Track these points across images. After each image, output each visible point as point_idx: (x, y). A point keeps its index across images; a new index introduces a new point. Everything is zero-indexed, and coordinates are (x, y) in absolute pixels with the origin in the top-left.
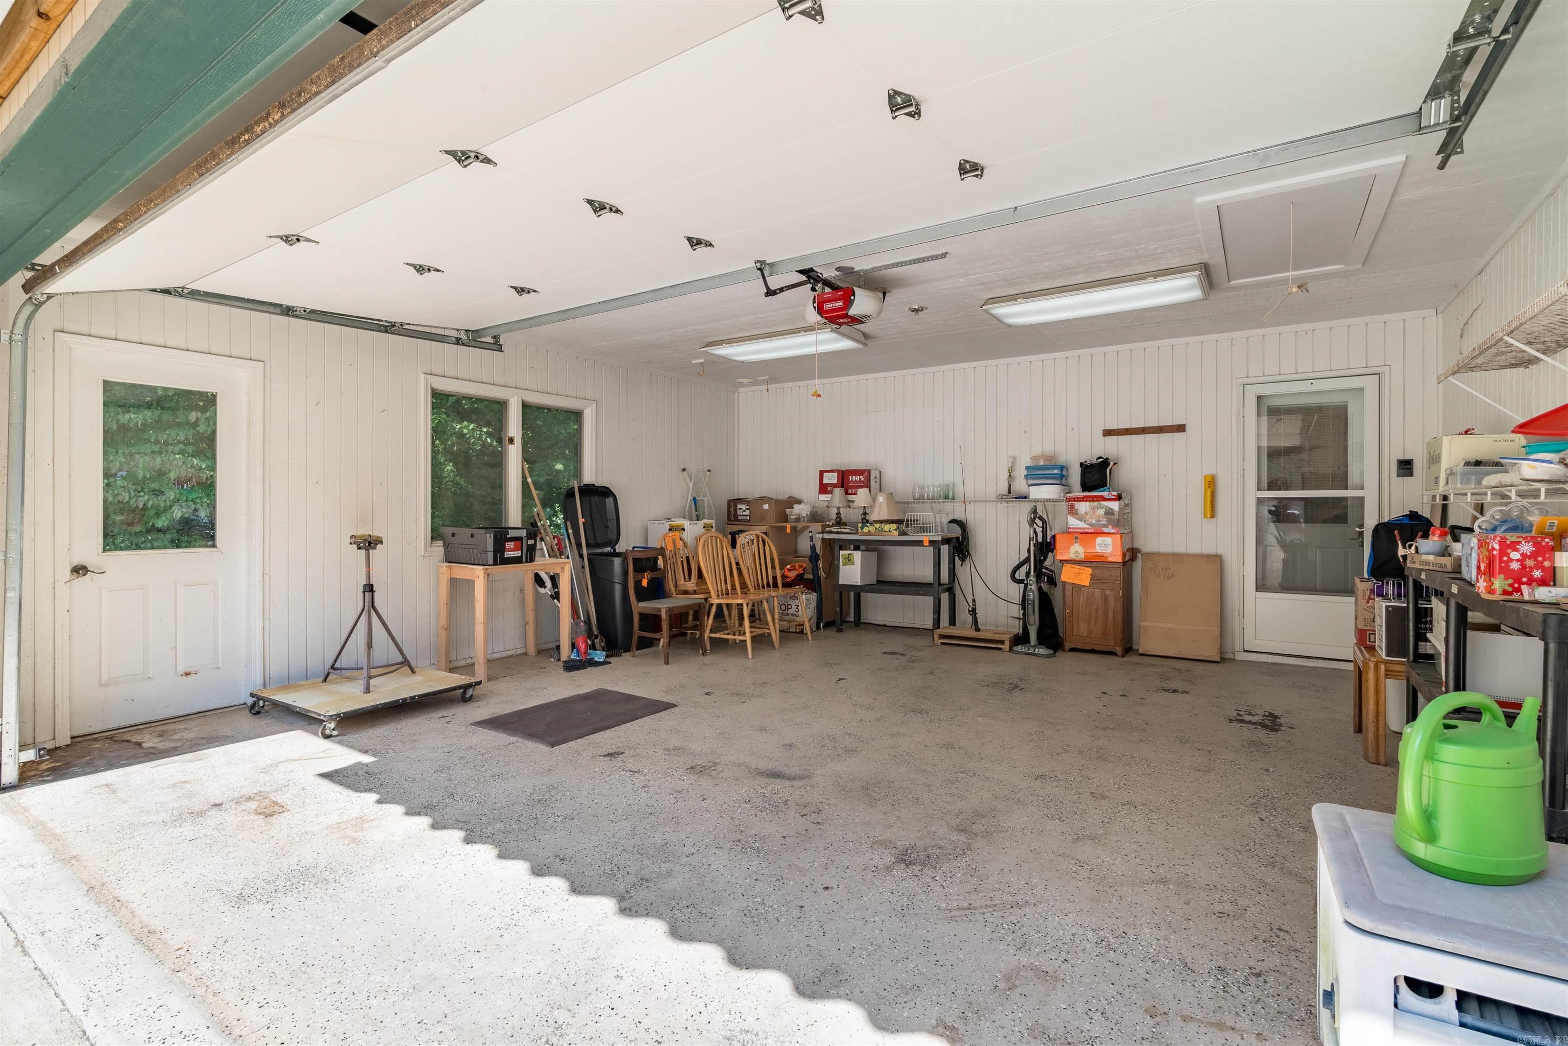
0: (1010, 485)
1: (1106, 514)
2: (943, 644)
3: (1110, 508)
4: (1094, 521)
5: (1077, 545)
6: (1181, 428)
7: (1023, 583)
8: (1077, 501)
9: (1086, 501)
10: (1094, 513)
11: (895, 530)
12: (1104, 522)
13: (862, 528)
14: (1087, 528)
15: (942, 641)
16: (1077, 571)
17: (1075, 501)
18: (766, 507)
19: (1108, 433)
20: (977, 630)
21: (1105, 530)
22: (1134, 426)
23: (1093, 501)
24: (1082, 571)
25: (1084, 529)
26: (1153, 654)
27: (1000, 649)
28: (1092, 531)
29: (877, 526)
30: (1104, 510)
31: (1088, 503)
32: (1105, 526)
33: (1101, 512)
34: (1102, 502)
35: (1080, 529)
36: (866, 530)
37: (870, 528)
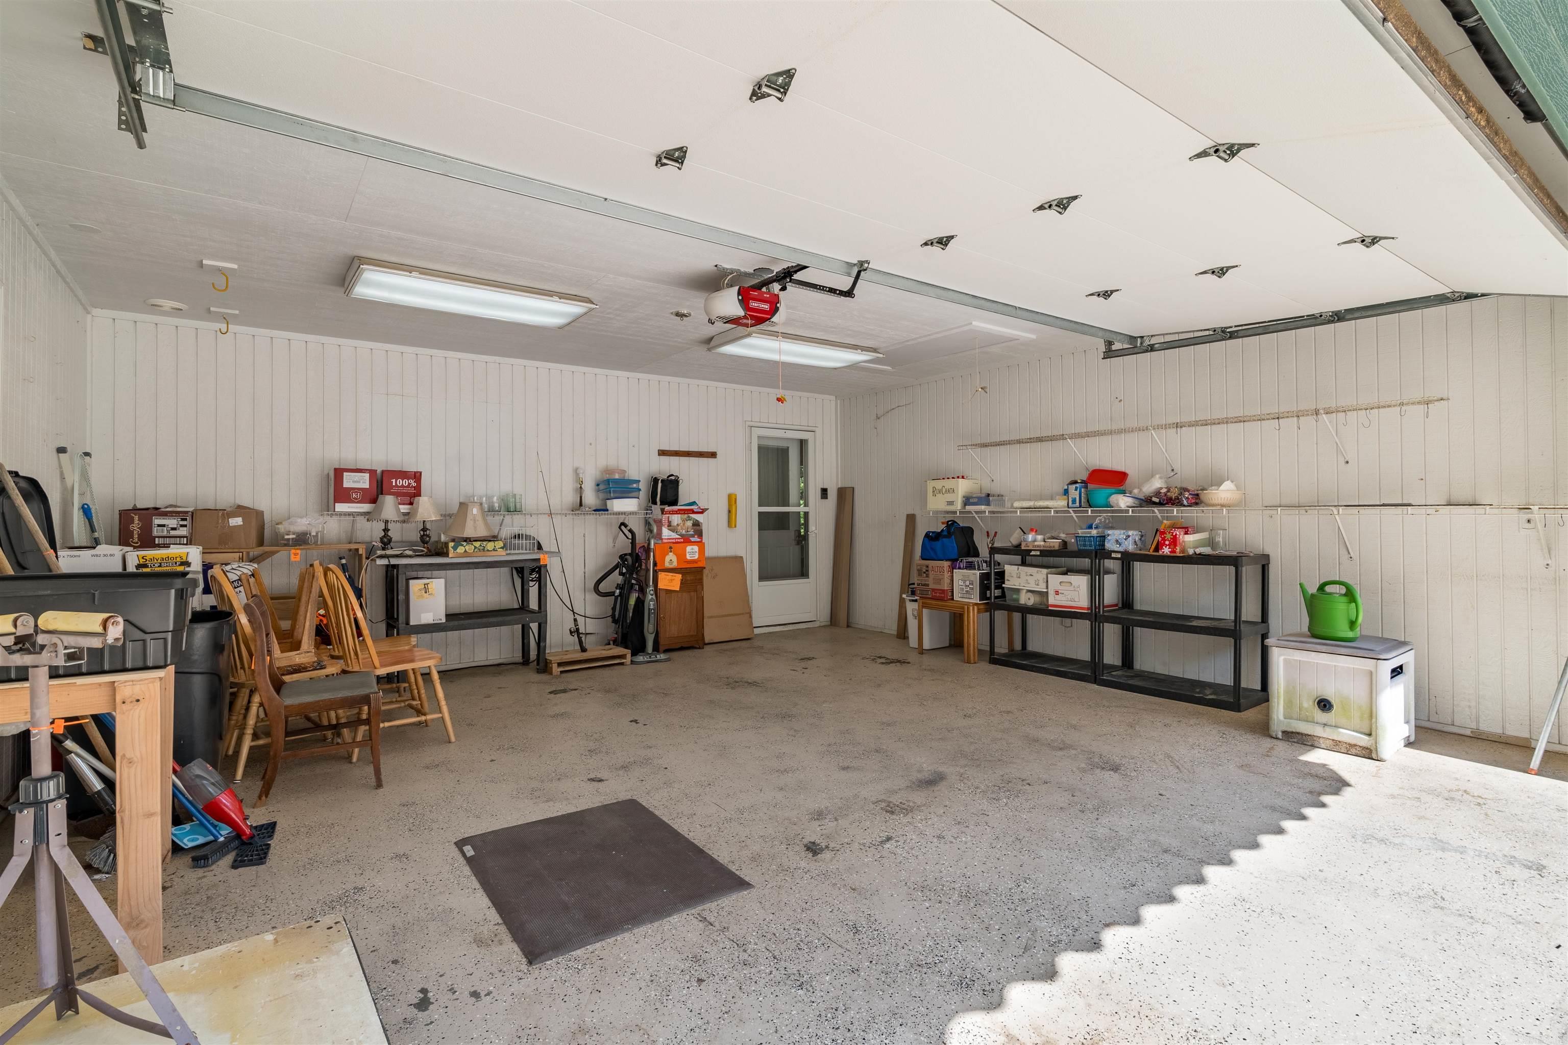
0: (581, 497)
1: (694, 525)
2: (562, 672)
3: (697, 520)
4: (684, 532)
5: (671, 554)
6: (713, 455)
7: (614, 595)
8: (672, 514)
9: (679, 514)
10: (684, 524)
11: (502, 548)
12: (692, 533)
13: (455, 548)
14: (678, 539)
15: (562, 669)
16: (670, 577)
17: (670, 514)
18: (236, 521)
19: (662, 453)
20: (583, 650)
21: (692, 539)
22: (682, 449)
23: (684, 513)
24: (674, 578)
25: (676, 539)
26: (715, 641)
27: (622, 664)
28: (682, 540)
29: (477, 544)
30: (692, 522)
31: (679, 515)
32: (693, 536)
33: (689, 523)
34: (690, 515)
35: (673, 539)
36: (460, 550)
37: (467, 548)
